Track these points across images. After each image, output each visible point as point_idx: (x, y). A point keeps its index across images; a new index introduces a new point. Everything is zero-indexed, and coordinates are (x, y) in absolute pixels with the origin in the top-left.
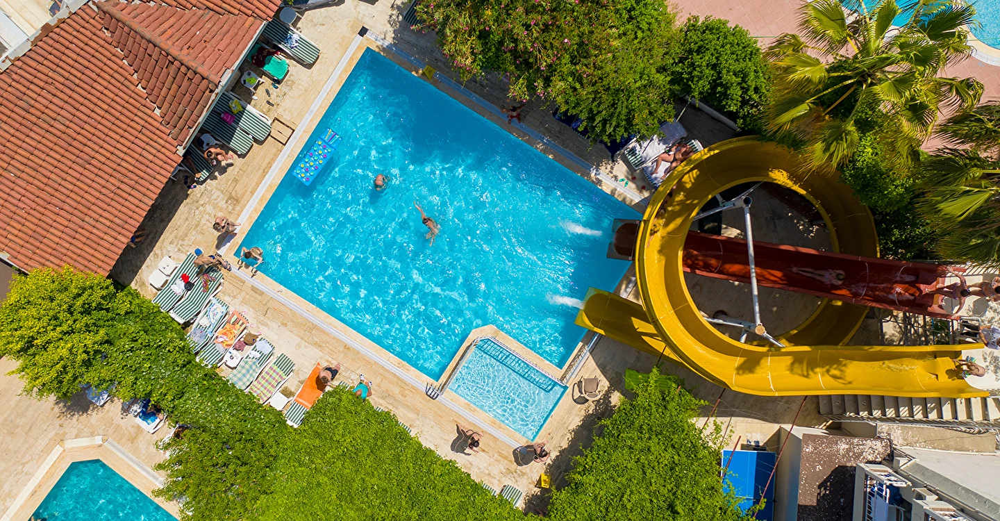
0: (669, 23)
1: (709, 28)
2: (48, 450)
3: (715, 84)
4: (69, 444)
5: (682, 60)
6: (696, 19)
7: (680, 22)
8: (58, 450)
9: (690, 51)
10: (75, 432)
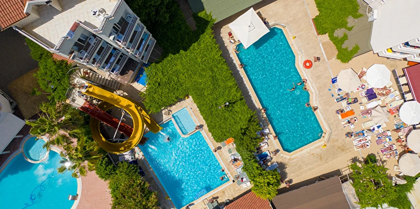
0: (110, 182)
1: (103, 177)
2: (294, 158)
3: (107, 166)
4: (288, 157)
5: (112, 174)
6: (104, 180)
7: (108, 181)
8: (292, 157)
9: (109, 175)
10: (286, 159)
